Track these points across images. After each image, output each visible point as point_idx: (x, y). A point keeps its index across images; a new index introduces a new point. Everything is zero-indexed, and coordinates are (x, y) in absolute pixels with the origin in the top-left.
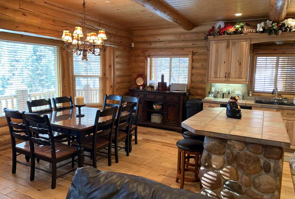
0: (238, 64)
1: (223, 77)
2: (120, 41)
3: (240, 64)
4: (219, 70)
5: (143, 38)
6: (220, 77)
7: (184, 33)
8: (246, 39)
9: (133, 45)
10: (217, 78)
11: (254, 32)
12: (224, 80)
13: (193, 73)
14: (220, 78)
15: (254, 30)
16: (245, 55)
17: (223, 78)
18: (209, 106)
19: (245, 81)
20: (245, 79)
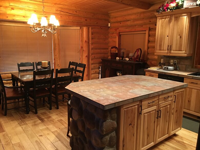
0: (179, 37)
2: (96, 22)
3: (181, 37)
5: (116, 18)
7: (144, 12)
8: (187, 13)
9: (109, 25)
10: (161, 50)
11: (194, 5)
12: (167, 53)
13: (149, 46)
14: (164, 50)
15: (194, 3)
16: (186, 28)
17: (166, 50)
18: (149, 74)
19: (184, 53)
20: (184, 52)
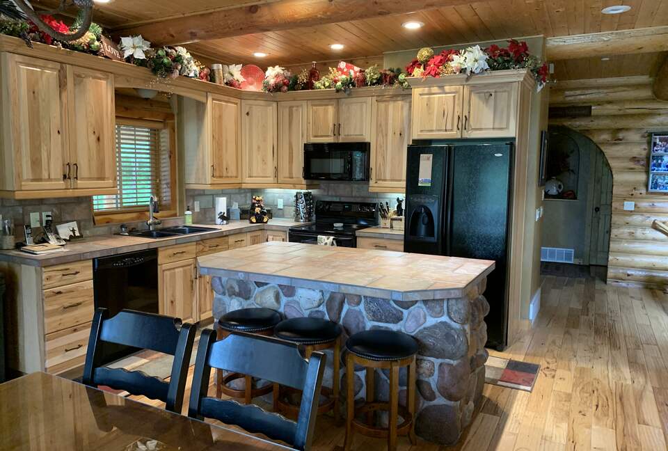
0: (93, 138)
1: (59, 177)
3: (98, 139)
4: (44, 155)
6: (49, 179)
8: (106, 73)
10: (40, 180)
12: (64, 187)
14: (52, 180)
16: (108, 117)
17: (58, 180)
18: (62, 273)
19: (112, 185)
